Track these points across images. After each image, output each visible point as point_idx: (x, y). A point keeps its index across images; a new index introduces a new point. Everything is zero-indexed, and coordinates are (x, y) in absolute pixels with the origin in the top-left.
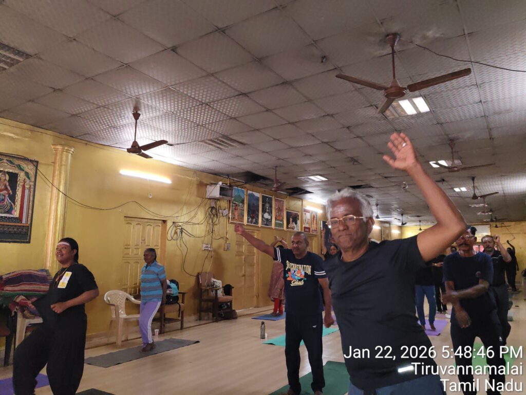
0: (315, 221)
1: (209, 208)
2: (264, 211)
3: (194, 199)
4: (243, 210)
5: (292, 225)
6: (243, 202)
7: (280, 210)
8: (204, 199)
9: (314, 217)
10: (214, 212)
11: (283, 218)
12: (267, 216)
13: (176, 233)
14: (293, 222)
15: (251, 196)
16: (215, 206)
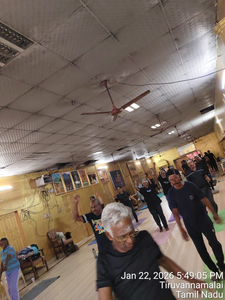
0: (105, 174)
1: (41, 192)
2: (75, 180)
3: (30, 191)
4: (62, 185)
5: (94, 181)
6: (60, 180)
7: (83, 176)
8: (36, 189)
9: (104, 172)
10: (45, 193)
11: (87, 179)
12: (77, 182)
13: (25, 215)
14: (93, 179)
15: (64, 175)
16: (44, 190)
